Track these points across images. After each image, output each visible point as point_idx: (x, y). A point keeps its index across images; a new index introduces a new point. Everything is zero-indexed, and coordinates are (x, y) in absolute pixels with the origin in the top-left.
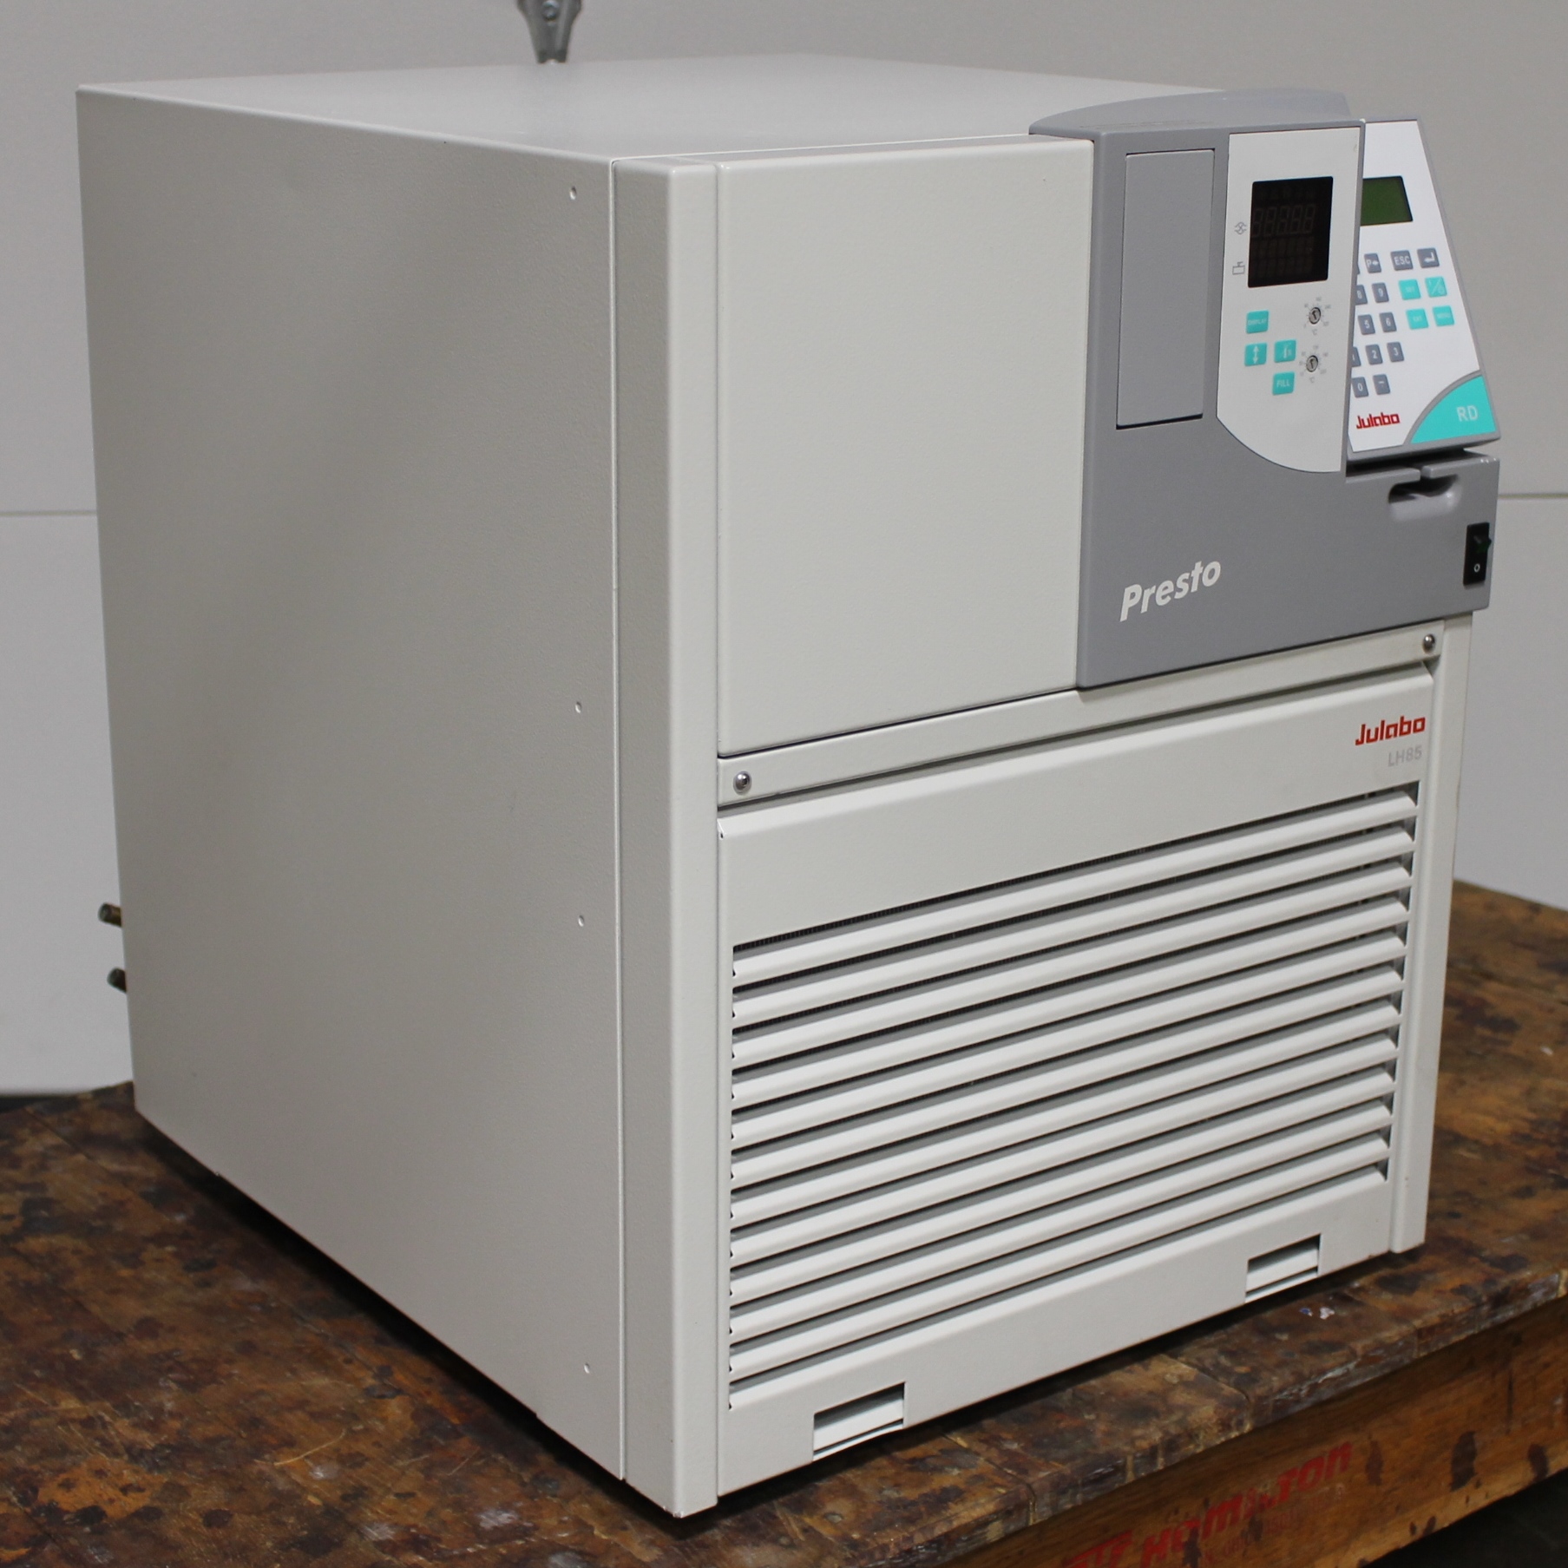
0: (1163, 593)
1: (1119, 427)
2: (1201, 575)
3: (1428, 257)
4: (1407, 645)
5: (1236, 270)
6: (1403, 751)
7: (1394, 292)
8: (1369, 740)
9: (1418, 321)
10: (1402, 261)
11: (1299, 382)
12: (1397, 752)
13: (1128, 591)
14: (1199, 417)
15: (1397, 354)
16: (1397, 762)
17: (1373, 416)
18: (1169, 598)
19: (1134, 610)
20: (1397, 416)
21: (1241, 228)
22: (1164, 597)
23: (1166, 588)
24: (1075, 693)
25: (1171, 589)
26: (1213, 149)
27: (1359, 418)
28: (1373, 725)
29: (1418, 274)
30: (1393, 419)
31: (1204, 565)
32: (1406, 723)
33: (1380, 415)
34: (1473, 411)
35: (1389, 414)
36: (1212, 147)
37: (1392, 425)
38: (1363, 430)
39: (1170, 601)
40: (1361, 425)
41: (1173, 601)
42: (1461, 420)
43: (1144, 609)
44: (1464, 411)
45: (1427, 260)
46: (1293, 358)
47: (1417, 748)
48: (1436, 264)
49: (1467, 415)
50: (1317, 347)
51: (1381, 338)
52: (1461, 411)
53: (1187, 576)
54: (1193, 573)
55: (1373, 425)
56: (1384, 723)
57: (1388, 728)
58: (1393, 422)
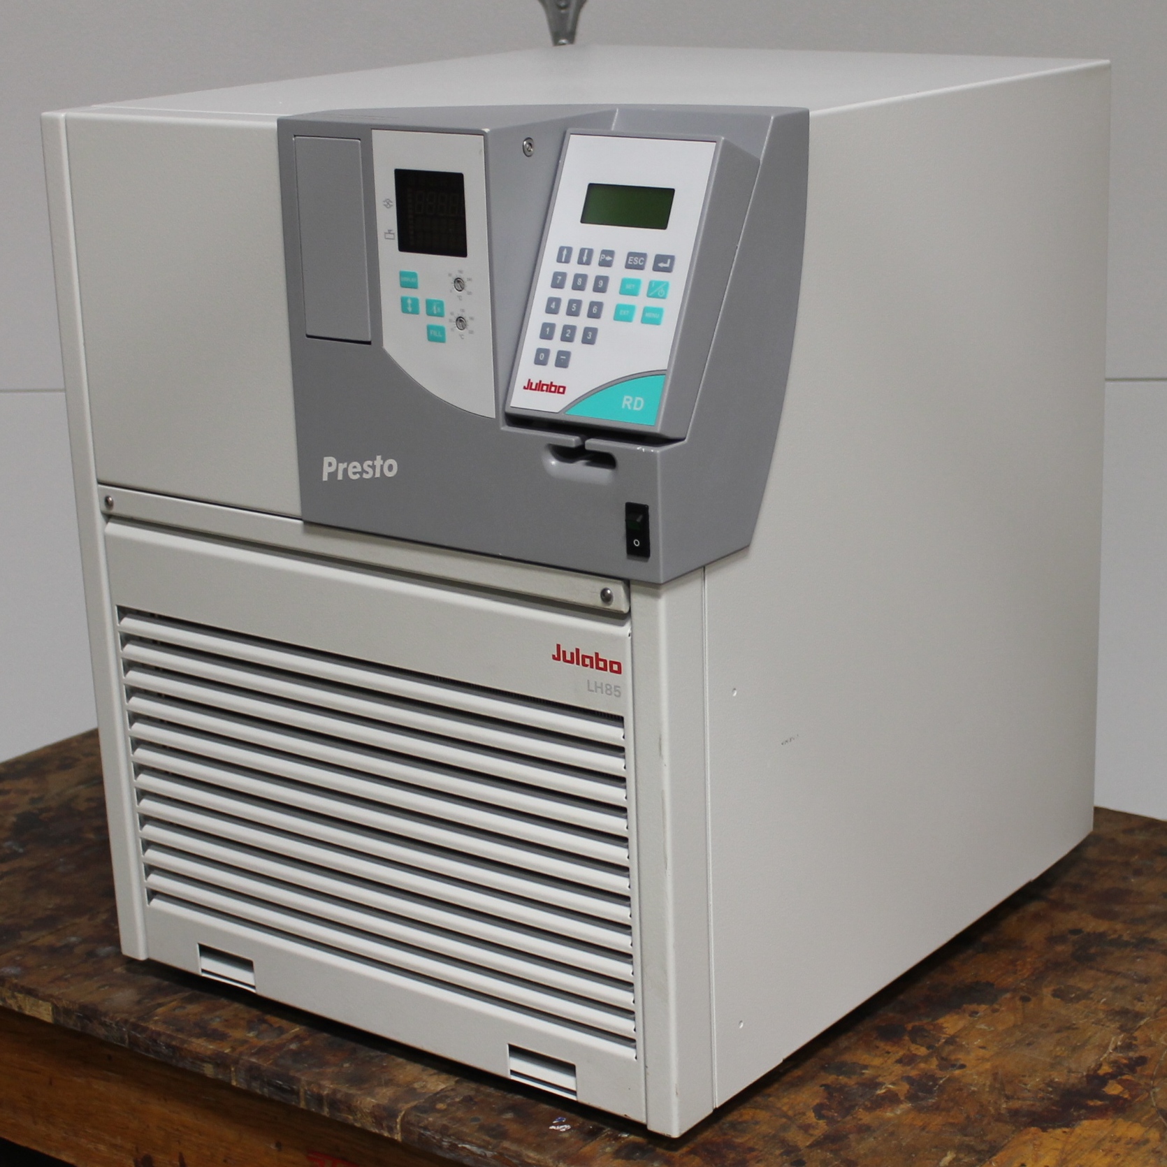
0: (353, 470)
1: (307, 336)
2: (382, 467)
3: (664, 263)
4: (586, 591)
5: (388, 236)
6: (602, 684)
7: (613, 286)
8: (565, 660)
9: (623, 315)
10: (635, 261)
11: (448, 334)
12: (596, 682)
13: (325, 460)
14: (369, 343)
15: (590, 337)
16: (596, 691)
17: (542, 382)
18: (357, 476)
19: (333, 475)
20: (564, 388)
21: (388, 204)
22: (355, 473)
23: (355, 467)
24: (300, 522)
25: (359, 468)
27: (529, 380)
28: (567, 648)
29: (647, 275)
30: (560, 390)
31: (384, 459)
32: (602, 660)
33: (549, 383)
34: (639, 402)
35: (558, 384)
36: (359, 138)
37: (556, 394)
38: (528, 391)
39: (359, 478)
40: (529, 386)
41: (361, 479)
42: (623, 407)
43: (340, 477)
44: (631, 399)
45: (661, 265)
46: (441, 315)
47: (616, 687)
48: (668, 270)
49: (632, 405)
50: (463, 311)
51: (582, 322)
52: (628, 400)
53: (370, 463)
54: (376, 463)
55: (538, 390)
56: (578, 650)
57: (584, 657)
58: (559, 392)
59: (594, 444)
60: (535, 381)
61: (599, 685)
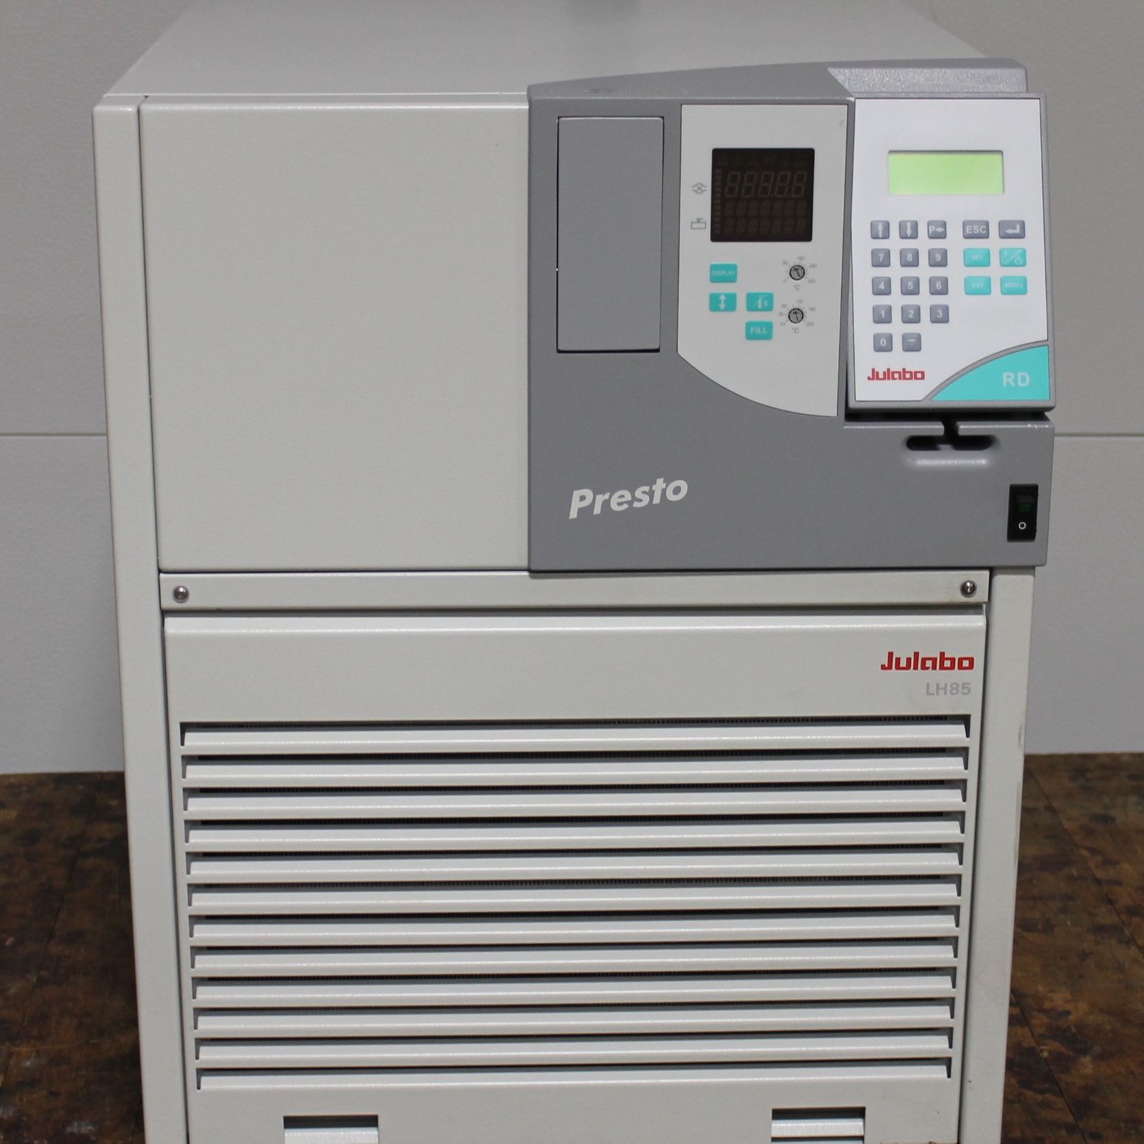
0: (619, 500)
1: (559, 352)
2: (664, 491)
3: (1013, 230)
4: (938, 586)
5: (694, 226)
6: (946, 685)
7: (955, 259)
8: (898, 667)
9: (978, 289)
10: (975, 230)
11: (776, 330)
12: (938, 685)
13: (577, 494)
14: (657, 351)
15: (941, 316)
16: (937, 693)
17: (891, 371)
18: (625, 506)
19: (585, 512)
20: (923, 373)
21: (699, 189)
22: (620, 504)
23: (622, 496)
24: (526, 574)
25: (628, 497)
26: (663, 118)
27: (873, 370)
28: (903, 654)
29: (994, 243)
30: (917, 376)
31: (668, 482)
32: (948, 659)
33: (901, 370)
34: (1023, 379)
35: (914, 370)
36: (662, 115)
37: (914, 381)
38: (875, 381)
39: (627, 509)
40: (875, 377)
41: (631, 509)
42: (1005, 385)
43: (597, 510)
44: (1013, 376)
45: (1010, 231)
46: (769, 308)
47: (963, 684)
48: (1021, 236)
49: (1015, 380)
50: (801, 301)
51: (925, 300)
52: (1008, 377)
53: (647, 489)
54: (654, 487)
55: (889, 379)
56: (916, 655)
57: (924, 660)
58: (916, 378)
59: (965, 428)
60: (881, 371)
61: (942, 686)
